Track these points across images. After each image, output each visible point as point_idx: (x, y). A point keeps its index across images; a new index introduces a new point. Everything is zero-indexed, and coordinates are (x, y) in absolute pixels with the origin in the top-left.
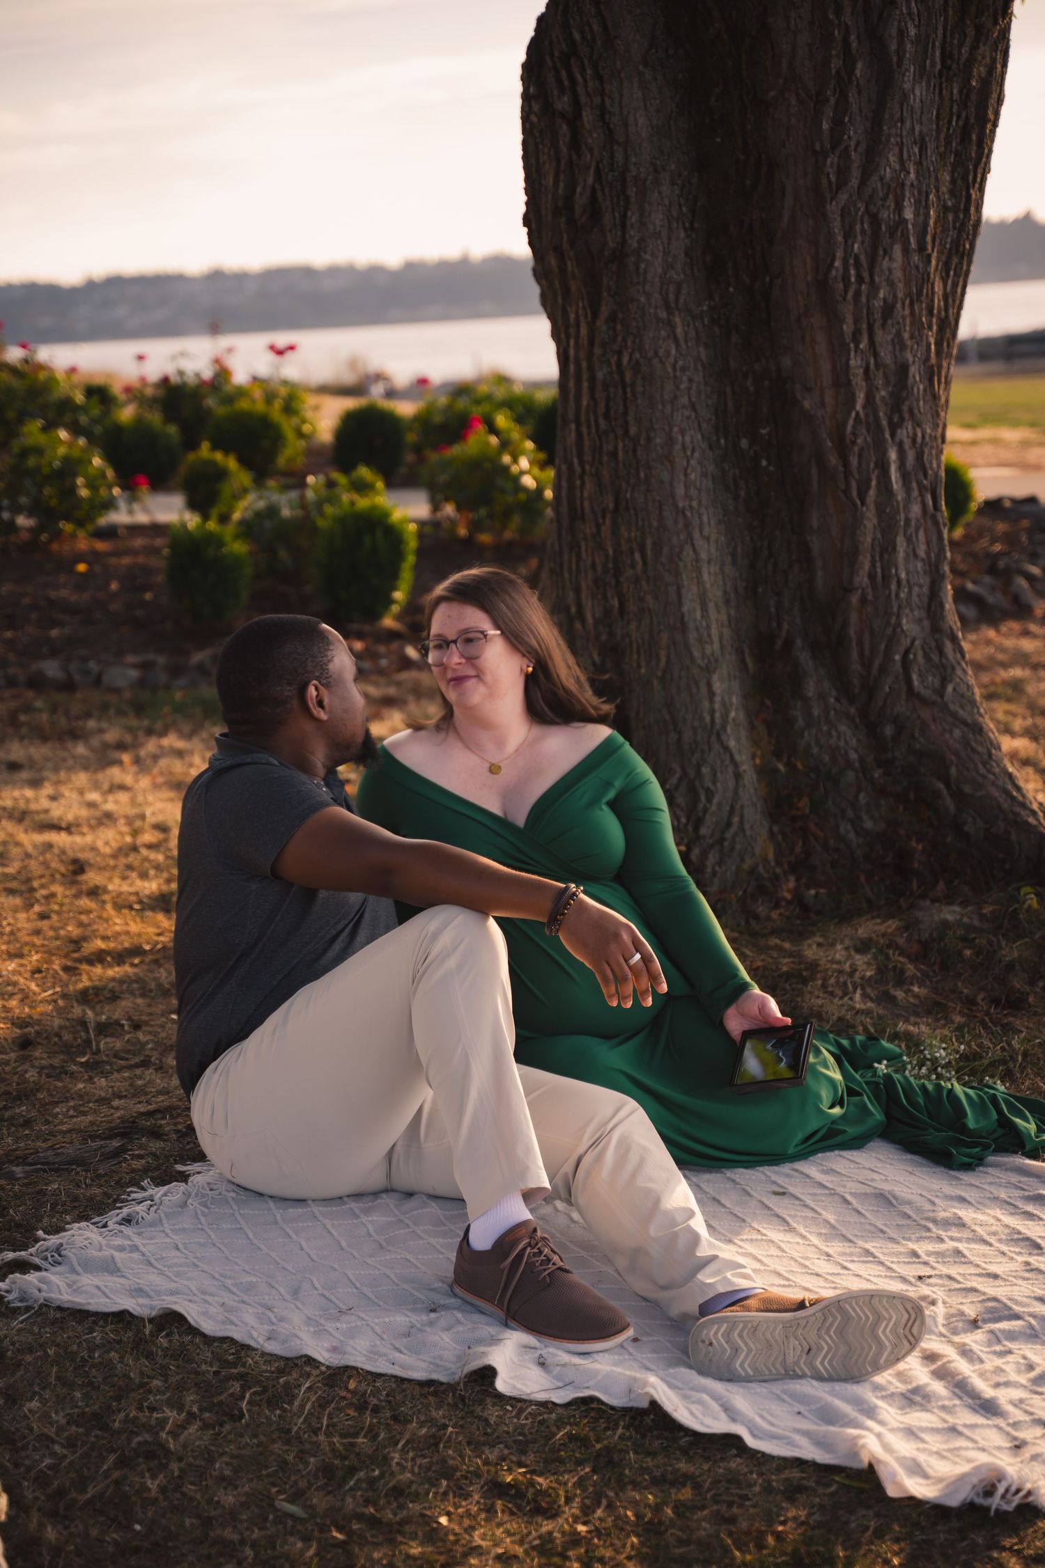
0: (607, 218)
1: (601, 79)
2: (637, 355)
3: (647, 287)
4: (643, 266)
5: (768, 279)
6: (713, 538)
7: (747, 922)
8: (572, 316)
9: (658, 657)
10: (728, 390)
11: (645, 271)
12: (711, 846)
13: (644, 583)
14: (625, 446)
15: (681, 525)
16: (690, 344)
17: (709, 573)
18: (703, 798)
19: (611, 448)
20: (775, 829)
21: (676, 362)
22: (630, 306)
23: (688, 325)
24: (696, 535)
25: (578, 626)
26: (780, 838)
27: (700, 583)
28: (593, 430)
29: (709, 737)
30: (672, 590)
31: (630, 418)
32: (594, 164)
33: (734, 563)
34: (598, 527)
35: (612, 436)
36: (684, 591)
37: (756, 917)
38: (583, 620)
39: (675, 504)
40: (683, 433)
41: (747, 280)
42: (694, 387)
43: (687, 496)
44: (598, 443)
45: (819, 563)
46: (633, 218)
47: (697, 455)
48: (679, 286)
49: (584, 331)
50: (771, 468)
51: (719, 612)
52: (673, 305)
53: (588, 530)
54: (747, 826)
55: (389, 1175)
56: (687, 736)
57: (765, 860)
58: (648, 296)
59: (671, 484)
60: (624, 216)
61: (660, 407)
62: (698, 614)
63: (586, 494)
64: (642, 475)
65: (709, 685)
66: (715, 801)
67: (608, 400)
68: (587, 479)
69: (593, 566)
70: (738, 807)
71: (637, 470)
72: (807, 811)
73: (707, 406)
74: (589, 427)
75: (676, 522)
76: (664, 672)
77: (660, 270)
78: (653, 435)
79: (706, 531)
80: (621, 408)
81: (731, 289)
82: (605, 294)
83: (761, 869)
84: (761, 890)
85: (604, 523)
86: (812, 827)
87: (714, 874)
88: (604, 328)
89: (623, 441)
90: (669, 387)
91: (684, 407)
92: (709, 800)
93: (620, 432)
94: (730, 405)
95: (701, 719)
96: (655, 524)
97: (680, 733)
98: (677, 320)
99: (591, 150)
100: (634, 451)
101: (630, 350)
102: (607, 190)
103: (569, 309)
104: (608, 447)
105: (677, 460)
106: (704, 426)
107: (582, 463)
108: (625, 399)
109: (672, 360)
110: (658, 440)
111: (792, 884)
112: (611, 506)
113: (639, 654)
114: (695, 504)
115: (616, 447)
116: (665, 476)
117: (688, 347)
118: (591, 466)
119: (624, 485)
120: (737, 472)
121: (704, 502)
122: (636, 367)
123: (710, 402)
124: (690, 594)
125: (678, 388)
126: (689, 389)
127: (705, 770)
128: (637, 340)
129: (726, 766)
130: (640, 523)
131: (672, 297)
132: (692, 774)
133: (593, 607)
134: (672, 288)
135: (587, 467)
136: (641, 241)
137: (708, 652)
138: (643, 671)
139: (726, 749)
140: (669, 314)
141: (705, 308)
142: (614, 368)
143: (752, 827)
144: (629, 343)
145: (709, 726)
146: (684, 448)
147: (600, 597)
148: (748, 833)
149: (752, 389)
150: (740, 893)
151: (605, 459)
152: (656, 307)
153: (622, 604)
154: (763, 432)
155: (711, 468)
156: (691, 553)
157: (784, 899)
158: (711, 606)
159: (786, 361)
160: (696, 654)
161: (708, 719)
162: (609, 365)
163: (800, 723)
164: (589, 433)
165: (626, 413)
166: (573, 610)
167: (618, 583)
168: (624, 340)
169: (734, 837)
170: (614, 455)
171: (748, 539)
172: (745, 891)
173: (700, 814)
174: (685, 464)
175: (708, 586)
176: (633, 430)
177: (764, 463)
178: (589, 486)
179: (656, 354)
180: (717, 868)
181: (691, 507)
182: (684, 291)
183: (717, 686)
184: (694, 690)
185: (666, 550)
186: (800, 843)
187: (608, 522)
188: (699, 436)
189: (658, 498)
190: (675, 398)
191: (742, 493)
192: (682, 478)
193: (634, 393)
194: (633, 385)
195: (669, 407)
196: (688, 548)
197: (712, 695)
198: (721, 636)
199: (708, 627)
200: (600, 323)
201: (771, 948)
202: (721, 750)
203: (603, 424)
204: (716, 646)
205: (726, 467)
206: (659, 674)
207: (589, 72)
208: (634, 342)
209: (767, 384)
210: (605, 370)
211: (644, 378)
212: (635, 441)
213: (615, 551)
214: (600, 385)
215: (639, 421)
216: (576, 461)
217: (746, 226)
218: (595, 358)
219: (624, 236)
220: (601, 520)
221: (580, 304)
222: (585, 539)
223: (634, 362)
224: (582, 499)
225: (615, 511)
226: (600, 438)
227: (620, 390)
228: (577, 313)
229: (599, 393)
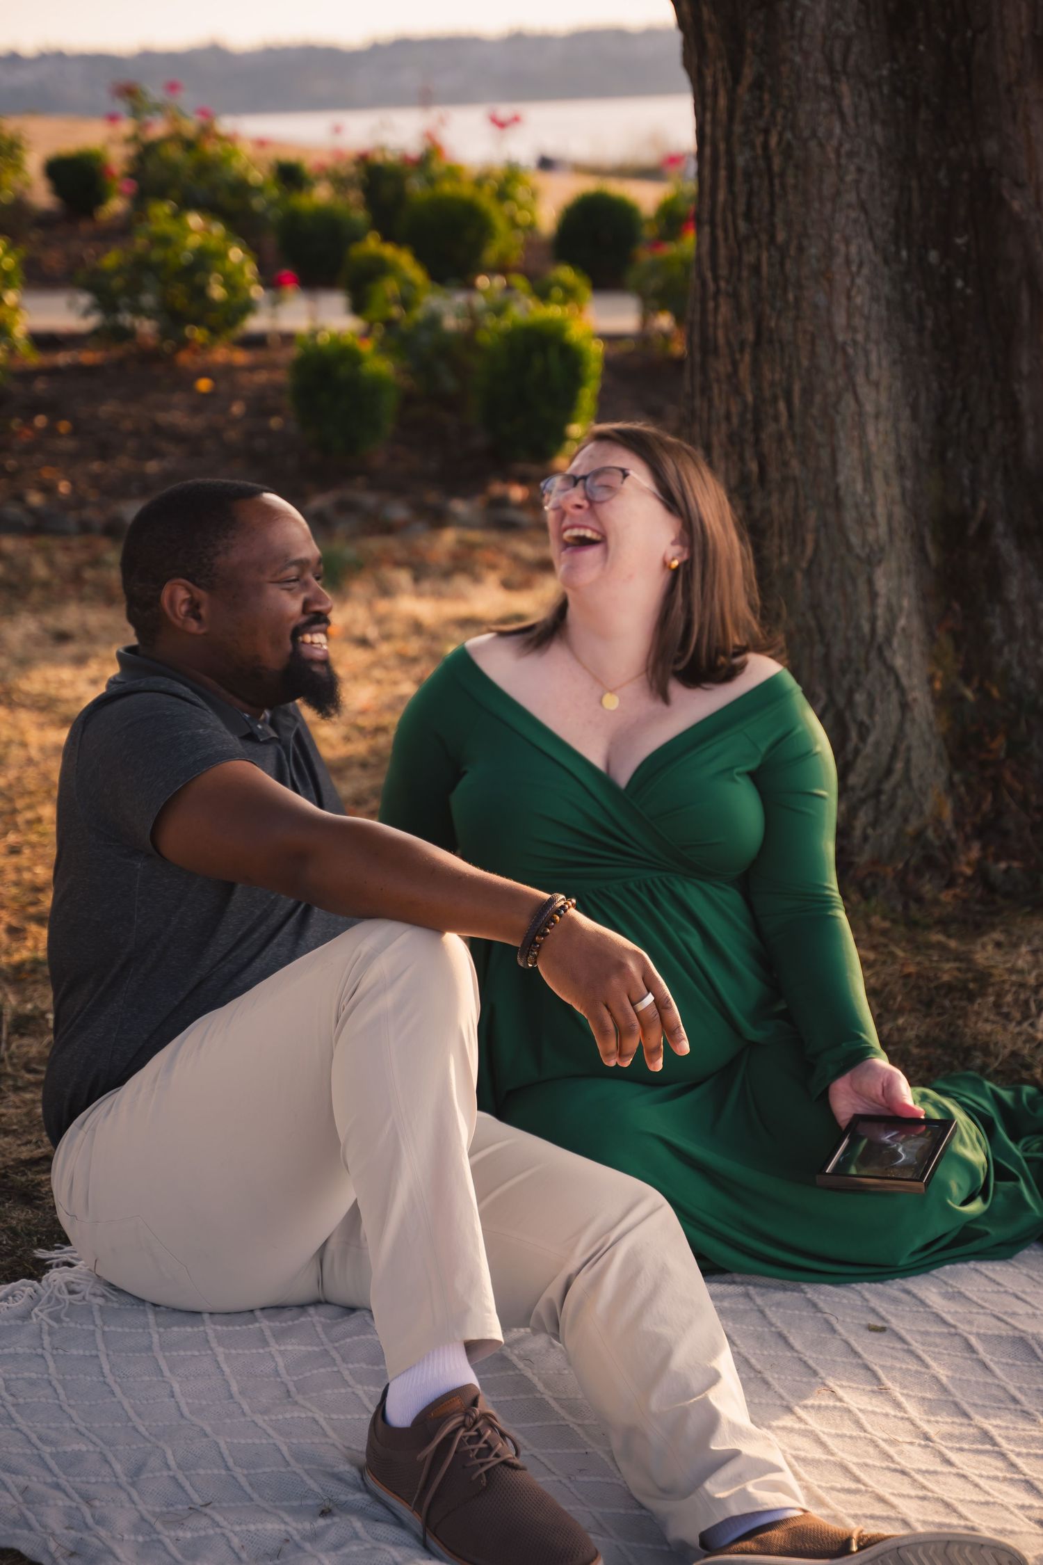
2: (789, 135)
3: (805, 43)
4: (799, 14)
5: (969, 34)
6: (884, 383)
7: (906, 906)
8: (709, 81)
9: (804, 542)
10: (914, 183)
11: (803, 21)
12: (863, 801)
13: (789, 442)
14: (770, 257)
15: (839, 365)
16: (861, 121)
17: (877, 431)
18: (854, 735)
19: (752, 259)
20: (957, 777)
21: (841, 144)
22: (782, 69)
23: (860, 96)
24: (860, 379)
26: (962, 789)
27: (863, 444)
28: (731, 235)
29: (868, 653)
30: (825, 454)
31: (778, 220)
33: (915, 417)
34: (735, 364)
35: (754, 243)
36: (840, 455)
37: (920, 900)
39: (833, 338)
40: (847, 241)
41: (943, 36)
42: (865, 180)
43: (851, 328)
44: (736, 252)
45: (1029, 420)
47: (865, 271)
48: (848, 41)
49: (722, 101)
50: (969, 291)
51: (888, 484)
52: (839, 68)
53: (722, 369)
54: (914, 775)
55: (321, 1282)
56: (838, 651)
57: (938, 821)
58: (806, 55)
59: (829, 310)
62: (859, 487)
63: (720, 319)
64: (791, 297)
65: (870, 582)
66: (871, 739)
67: (750, 194)
68: (722, 300)
69: (728, 417)
70: (903, 747)
71: (785, 291)
72: (1002, 754)
73: (883, 205)
74: (726, 230)
75: (833, 362)
76: (811, 562)
77: (822, 20)
78: (805, 243)
79: (874, 375)
80: (767, 206)
81: (921, 48)
82: (749, 51)
83: (930, 833)
84: (929, 862)
85: (742, 359)
86: (1008, 776)
87: (865, 838)
88: (747, 97)
89: (768, 250)
90: (830, 178)
91: (849, 206)
92: (863, 738)
93: (764, 238)
94: (916, 204)
95: (858, 628)
96: (805, 363)
97: (828, 646)
98: (844, 88)
100: (782, 264)
101: (779, 128)
103: (705, 71)
104: (749, 258)
105: (838, 277)
106: (878, 232)
107: (716, 279)
108: (772, 194)
109: (834, 142)
110: (813, 251)
111: (975, 853)
112: (751, 337)
113: (781, 536)
114: (860, 337)
115: (759, 259)
116: (821, 299)
117: (858, 126)
118: (728, 282)
119: (768, 310)
120: (923, 295)
121: (874, 336)
122: (787, 152)
123: (886, 200)
124: (849, 460)
125: (841, 179)
126: (857, 182)
127: (860, 698)
128: (790, 115)
129: (889, 694)
130: (787, 361)
131: (837, 56)
132: (841, 700)
134: (838, 45)
135: (722, 284)
137: (871, 536)
138: (786, 559)
139: (891, 669)
140: (833, 79)
141: (885, 72)
142: (759, 151)
143: (921, 776)
144: (779, 118)
145: (868, 637)
146: (848, 262)
148: (916, 784)
149: (945, 183)
150: (900, 866)
151: (745, 274)
152: (816, 70)
154: (959, 241)
155: (886, 289)
156: (852, 403)
157: (962, 874)
158: (878, 477)
159: (992, 146)
160: (855, 540)
161: (866, 628)
162: (753, 147)
163: (999, 635)
164: (726, 239)
165: (772, 213)
167: (758, 441)
168: (773, 114)
169: (895, 789)
170: (756, 269)
171: (935, 386)
172: (907, 864)
173: (850, 757)
174: (848, 282)
175: (874, 448)
176: (781, 237)
177: (959, 284)
178: (725, 310)
179: (814, 134)
180: (870, 831)
181: (855, 342)
182: (856, 49)
183: (881, 584)
184: (850, 589)
185: (818, 398)
186: (990, 798)
187: (747, 358)
188: (870, 246)
189: (810, 328)
190: (838, 193)
191: (929, 324)
192: (843, 301)
193: (783, 186)
194: (782, 175)
195: (829, 206)
196: (848, 398)
197: (873, 595)
198: (890, 517)
199: (872, 505)
200: (743, 91)
201: (930, 946)
202: (884, 671)
203: (742, 226)
204: (883, 529)
205: (908, 287)
206: (804, 565)
208: (784, 117)
209: (965, 177)
210: (748, 154)
211: (797, 167)
212: (783, 251)
213: (755, 398)
214: (739, 178)
215: (789, 224)
216: (709, 275)
218: (734, 138)
220: (737, 357)
221: (719, 65)
222: (718, 380)
223: (784, 144)
224: (715, 326)
225: (757, 344)
226: (739, 245)
227: (766, 182)
228: (715, 77)
229: (738, 186)
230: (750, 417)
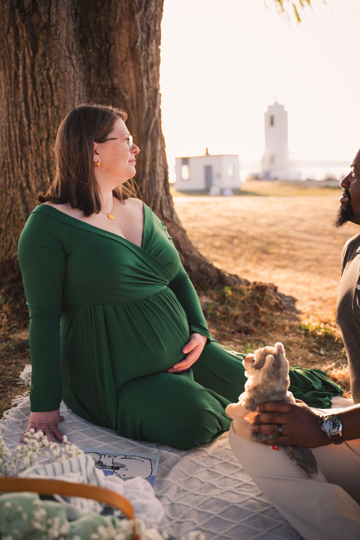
0: (42, 9)
2: (57, 71)
3: (61, 42)
4: (58, 32)
11: (59, 35)
14: (52, 110)
16: (78, 69)
19: (44, 111)
21: (74, 75)
22: (53, 50)
23: (77, 61)
25: (28, 191)
28: (35, 104)
31: (55, 98)
34: (38, 147)
35: (45, 106)
38: (30, 188)
41: (98, 47)
42: (81, 87)
44: (37, 110)
46: (54, 10)
48: (73, 44)
49: (28, 61)
52: (71, 51)
53: (33, 149)
58: (61, 45)
60: (49, 9)
61: (69, 93)
63: (32, 133)
67: (43, 90)
68: (31, 126)
69: (36, 165)
74: (33, 103)
77: (65, 35)
78: (66, 105)
80: (50, 94)
81: (90, 50)
82: (41, 43)
85: (41, 145)
88: (40, 59)
89: (51, 108)
90: (72, 85)
93: (49, 104)
98: (73, 57)
100: (58, 112)
101: (53, 68)
103: (18, 52)
107: (29, 119)
108: (51, 90)
109: (72, 74)
110: (69, 107)
112: (46, 137)
115: (47, 111)
118: (34, 120)
122: (57, 76)
125: (75, 86)
126: (79, 87)
128: (57, 65)
131: (71, 47)
133: (35, 182)
134: (70, 44)
135: (32, 121)
136: (57, 21)
140: (70, 54)
141: (81, 56)
142: (45, 76)
144: (53, 65)
147: (39, 178)
151: (42, 116)
152: (65, 51)
159: (116, 81)
162: (43, 75)
164: (33, 106)
165: (52, 96)
166: (24, 185)
168: (51, 64)
170: (47, 115)
176: (56, 103)
178: (34, 129)
179: (66, 71)
182: (74, 46)
187: (44, 143)
190: (75, 90)
193: (56, 87)
194: (55, 83)
195: (72, 94)
200: (38, 56)
203: (41, 101)
208: (55, 65)
209: (106, 90)
210: (41, 77)
211: (61, 81)
212: (58, 108)
213: (47, 157)
214: (38, 84)
215: (59, 99)
216: (25, 119)
217: (98, 23)
218: (36, 72)
219: (49, 18)
220: (39, 144)
221: (26, 49)
222: (31, 153)
223: (55, 73)
224: (29, 135)
225: (48, 139)
226: (39, 107)
227: (49, 86)
228: (24, 54)
229: (38, 88)
230: (45, 164)
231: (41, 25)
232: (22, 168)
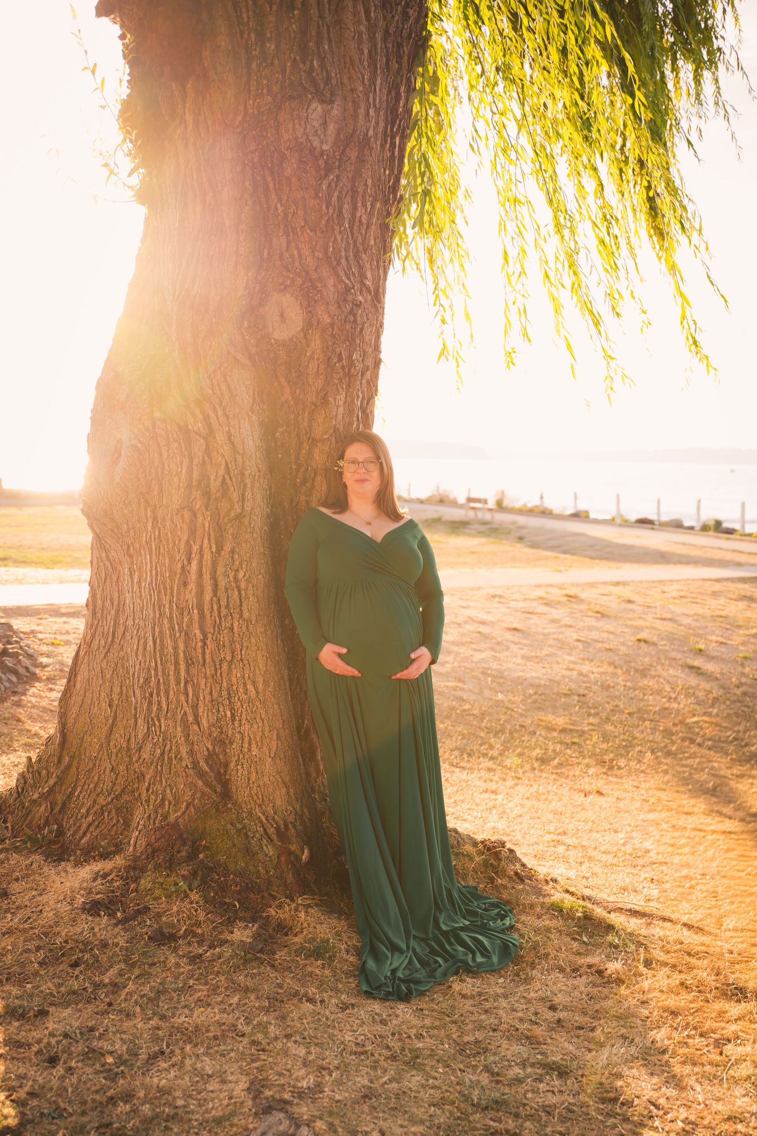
0: (234, 495)
1: (228, 417)
19: (228, 625)
28: (215, 614)
31: (244, 607)
32: (224, 463)
35: (230, 618)
38: (198, 724)
44: (218, 621)
49: (207, 557)
60: (243, 495)
63: (207, 652)
64: (253, 640)
69: (211, 693)
74: (212, 612)
93: (236, 616)
99: (223, 456)
101: (244, 570)
102: (234, 480)
104: (226, 624)
112: (229, 658)
115: (232, 625)
118: (213, 634)
130: (252, 668)
135: (210, 636)
142: (232, 579)
151: (223, 631)
153: (233, 715)
162: (229, 577)
164: (211, 616)
165: (241, 605)
166: (191, 719)
168: (241, 564)
170: (231, 629)
176: (246, 615)
178: (211, 646)
187: (225, 666)
193: (246, 594)
207: (220, 412)
210: (226, 580)
214: (221, 588)
216: (198, 632)
217: (295, 503)
218: (218, 573)
219: (243, 506)
220: (218, 667)
221: (206, 541)
222: (205, 677)
223: (247, 576)
224: (204, 653)
225: (231, 662)
226: (220, 618)
227: (236, 593)
228: (201, 547)
229: (221, 594)
230: (225, 693)
231: (233, 514)
232: (187, 694)
